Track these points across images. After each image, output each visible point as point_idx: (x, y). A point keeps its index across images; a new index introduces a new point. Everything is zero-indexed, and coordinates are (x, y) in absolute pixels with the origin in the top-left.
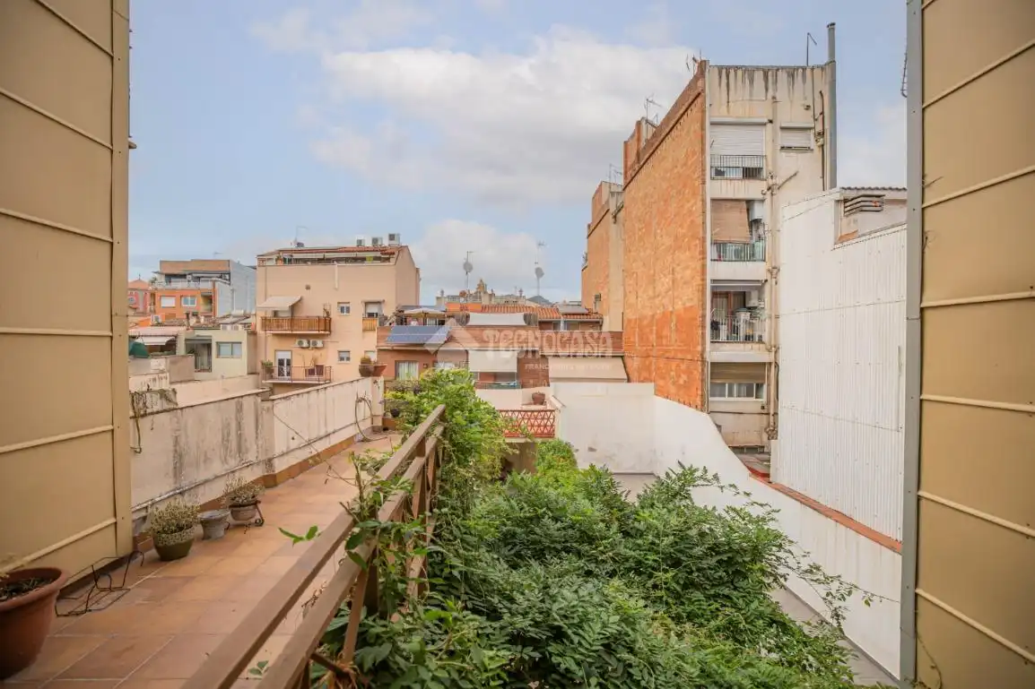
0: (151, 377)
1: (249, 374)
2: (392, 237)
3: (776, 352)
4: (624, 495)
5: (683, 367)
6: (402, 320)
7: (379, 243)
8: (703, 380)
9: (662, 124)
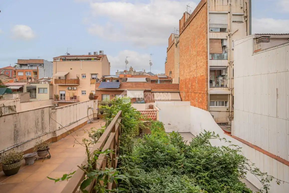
0: (13, 100)
1: (49, 99)
2: (101, 52)
3: (232, 90)
4: (185, 142)
5: (200, 96)
6: (104, 80)
7: (96, 54)
8: (207, 100)
9: (192, 14)
